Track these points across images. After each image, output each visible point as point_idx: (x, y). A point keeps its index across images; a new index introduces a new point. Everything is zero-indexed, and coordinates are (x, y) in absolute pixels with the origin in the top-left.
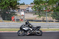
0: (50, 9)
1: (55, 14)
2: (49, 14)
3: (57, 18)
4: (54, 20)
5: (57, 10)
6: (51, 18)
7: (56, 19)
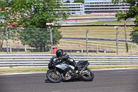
0: (15, 20)
1: (28, 33)
2: (15, 32)
3: (33, 41)
4: (26, 47)
5: (31, 24)
6: (20, 41)
7: (30, 45)
